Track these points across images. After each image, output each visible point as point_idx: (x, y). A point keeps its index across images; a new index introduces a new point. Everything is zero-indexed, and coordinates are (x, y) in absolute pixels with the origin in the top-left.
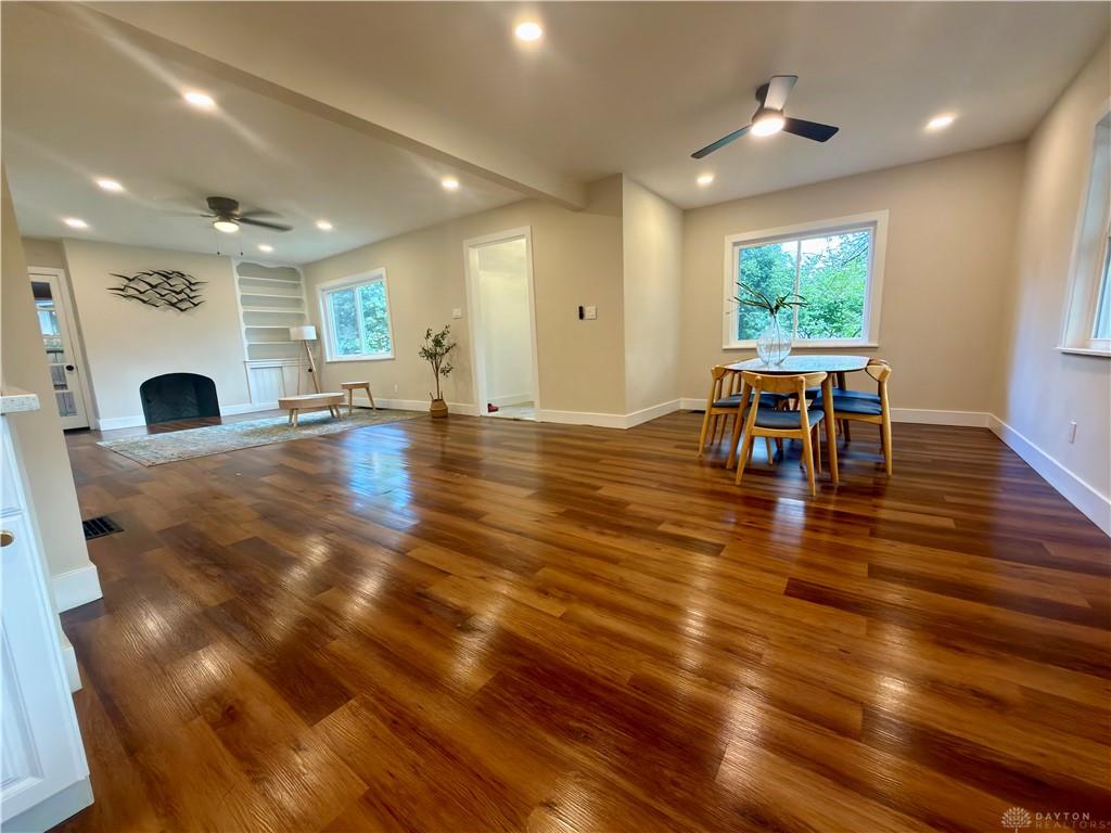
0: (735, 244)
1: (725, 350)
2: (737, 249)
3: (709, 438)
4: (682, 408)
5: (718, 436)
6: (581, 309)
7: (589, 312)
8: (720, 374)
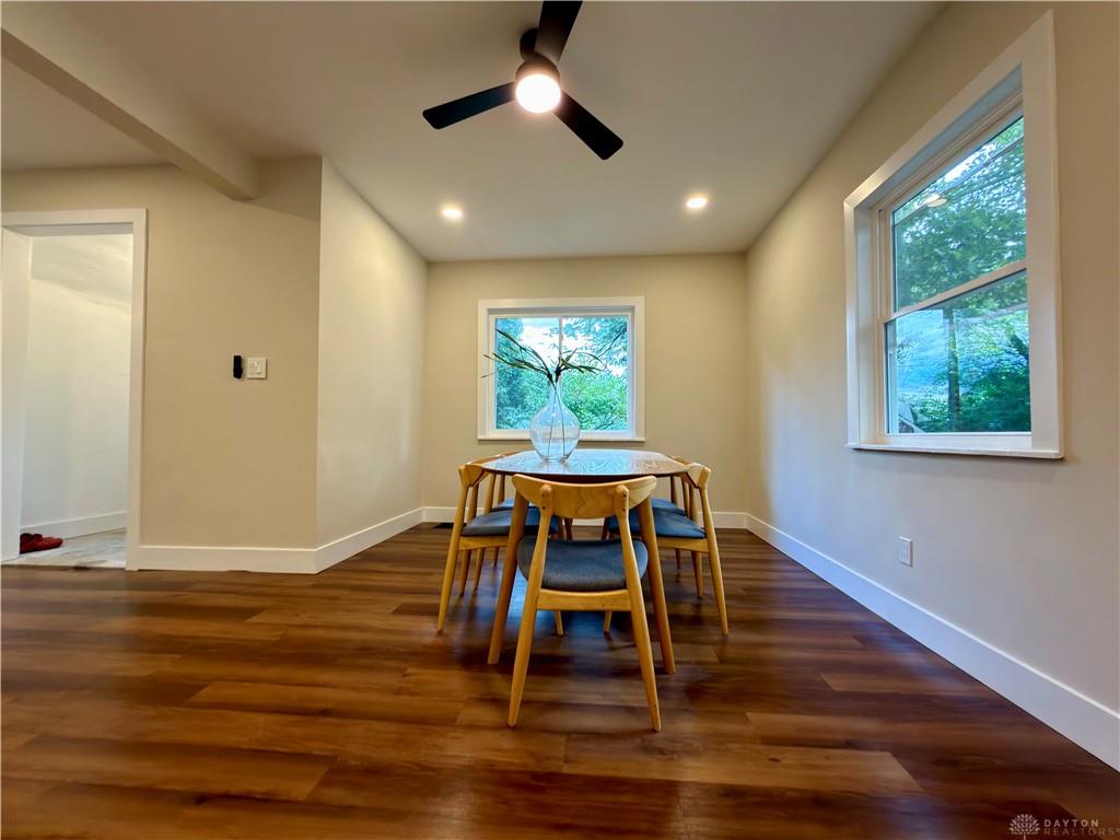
0: (491, 311)
1: (481, 440)
2: (493, 317)
3: (458, 584)
4: (424, 520)
5: (472, 573)
6: (238, 361)
7: (253, 366)
8: (474, 476)
